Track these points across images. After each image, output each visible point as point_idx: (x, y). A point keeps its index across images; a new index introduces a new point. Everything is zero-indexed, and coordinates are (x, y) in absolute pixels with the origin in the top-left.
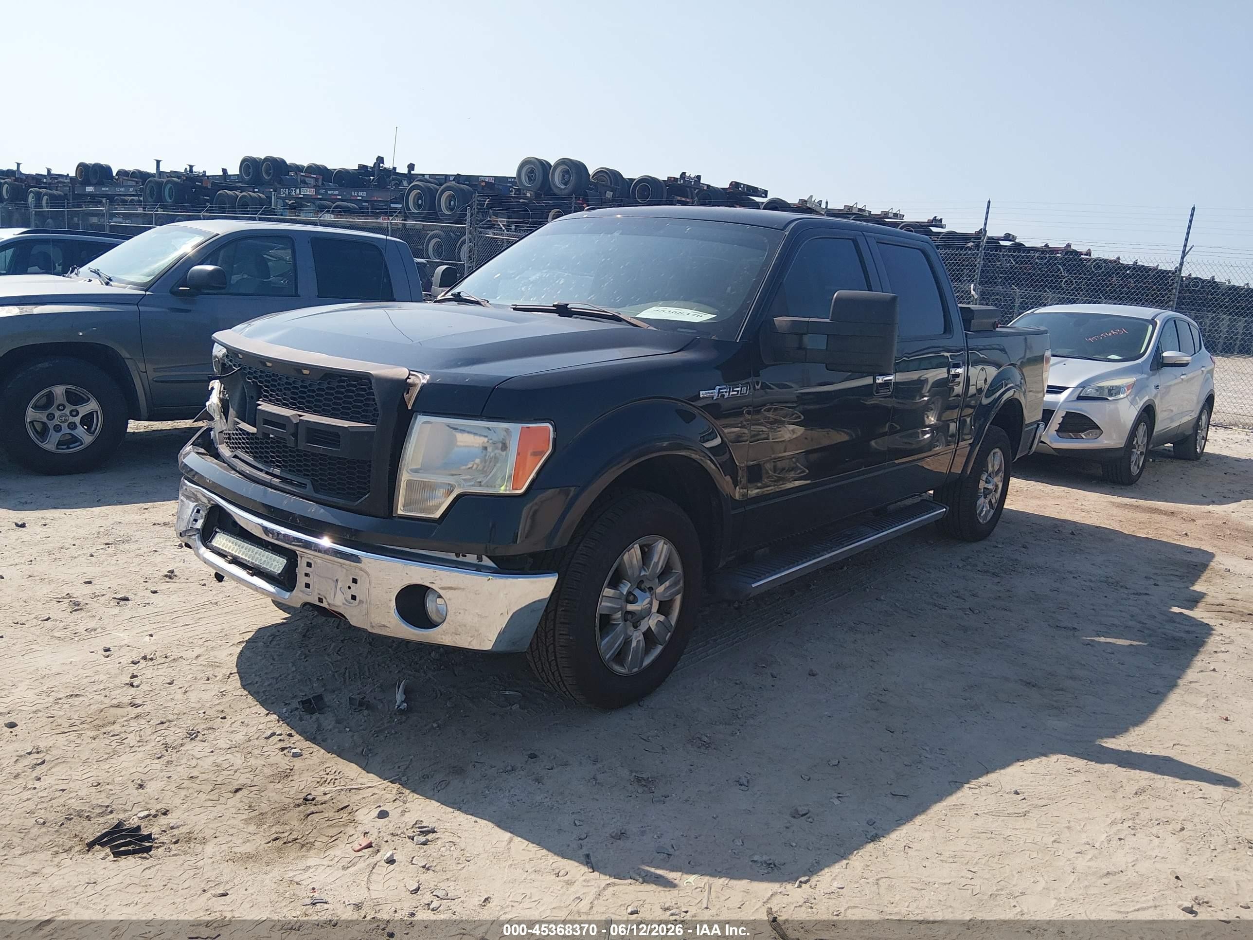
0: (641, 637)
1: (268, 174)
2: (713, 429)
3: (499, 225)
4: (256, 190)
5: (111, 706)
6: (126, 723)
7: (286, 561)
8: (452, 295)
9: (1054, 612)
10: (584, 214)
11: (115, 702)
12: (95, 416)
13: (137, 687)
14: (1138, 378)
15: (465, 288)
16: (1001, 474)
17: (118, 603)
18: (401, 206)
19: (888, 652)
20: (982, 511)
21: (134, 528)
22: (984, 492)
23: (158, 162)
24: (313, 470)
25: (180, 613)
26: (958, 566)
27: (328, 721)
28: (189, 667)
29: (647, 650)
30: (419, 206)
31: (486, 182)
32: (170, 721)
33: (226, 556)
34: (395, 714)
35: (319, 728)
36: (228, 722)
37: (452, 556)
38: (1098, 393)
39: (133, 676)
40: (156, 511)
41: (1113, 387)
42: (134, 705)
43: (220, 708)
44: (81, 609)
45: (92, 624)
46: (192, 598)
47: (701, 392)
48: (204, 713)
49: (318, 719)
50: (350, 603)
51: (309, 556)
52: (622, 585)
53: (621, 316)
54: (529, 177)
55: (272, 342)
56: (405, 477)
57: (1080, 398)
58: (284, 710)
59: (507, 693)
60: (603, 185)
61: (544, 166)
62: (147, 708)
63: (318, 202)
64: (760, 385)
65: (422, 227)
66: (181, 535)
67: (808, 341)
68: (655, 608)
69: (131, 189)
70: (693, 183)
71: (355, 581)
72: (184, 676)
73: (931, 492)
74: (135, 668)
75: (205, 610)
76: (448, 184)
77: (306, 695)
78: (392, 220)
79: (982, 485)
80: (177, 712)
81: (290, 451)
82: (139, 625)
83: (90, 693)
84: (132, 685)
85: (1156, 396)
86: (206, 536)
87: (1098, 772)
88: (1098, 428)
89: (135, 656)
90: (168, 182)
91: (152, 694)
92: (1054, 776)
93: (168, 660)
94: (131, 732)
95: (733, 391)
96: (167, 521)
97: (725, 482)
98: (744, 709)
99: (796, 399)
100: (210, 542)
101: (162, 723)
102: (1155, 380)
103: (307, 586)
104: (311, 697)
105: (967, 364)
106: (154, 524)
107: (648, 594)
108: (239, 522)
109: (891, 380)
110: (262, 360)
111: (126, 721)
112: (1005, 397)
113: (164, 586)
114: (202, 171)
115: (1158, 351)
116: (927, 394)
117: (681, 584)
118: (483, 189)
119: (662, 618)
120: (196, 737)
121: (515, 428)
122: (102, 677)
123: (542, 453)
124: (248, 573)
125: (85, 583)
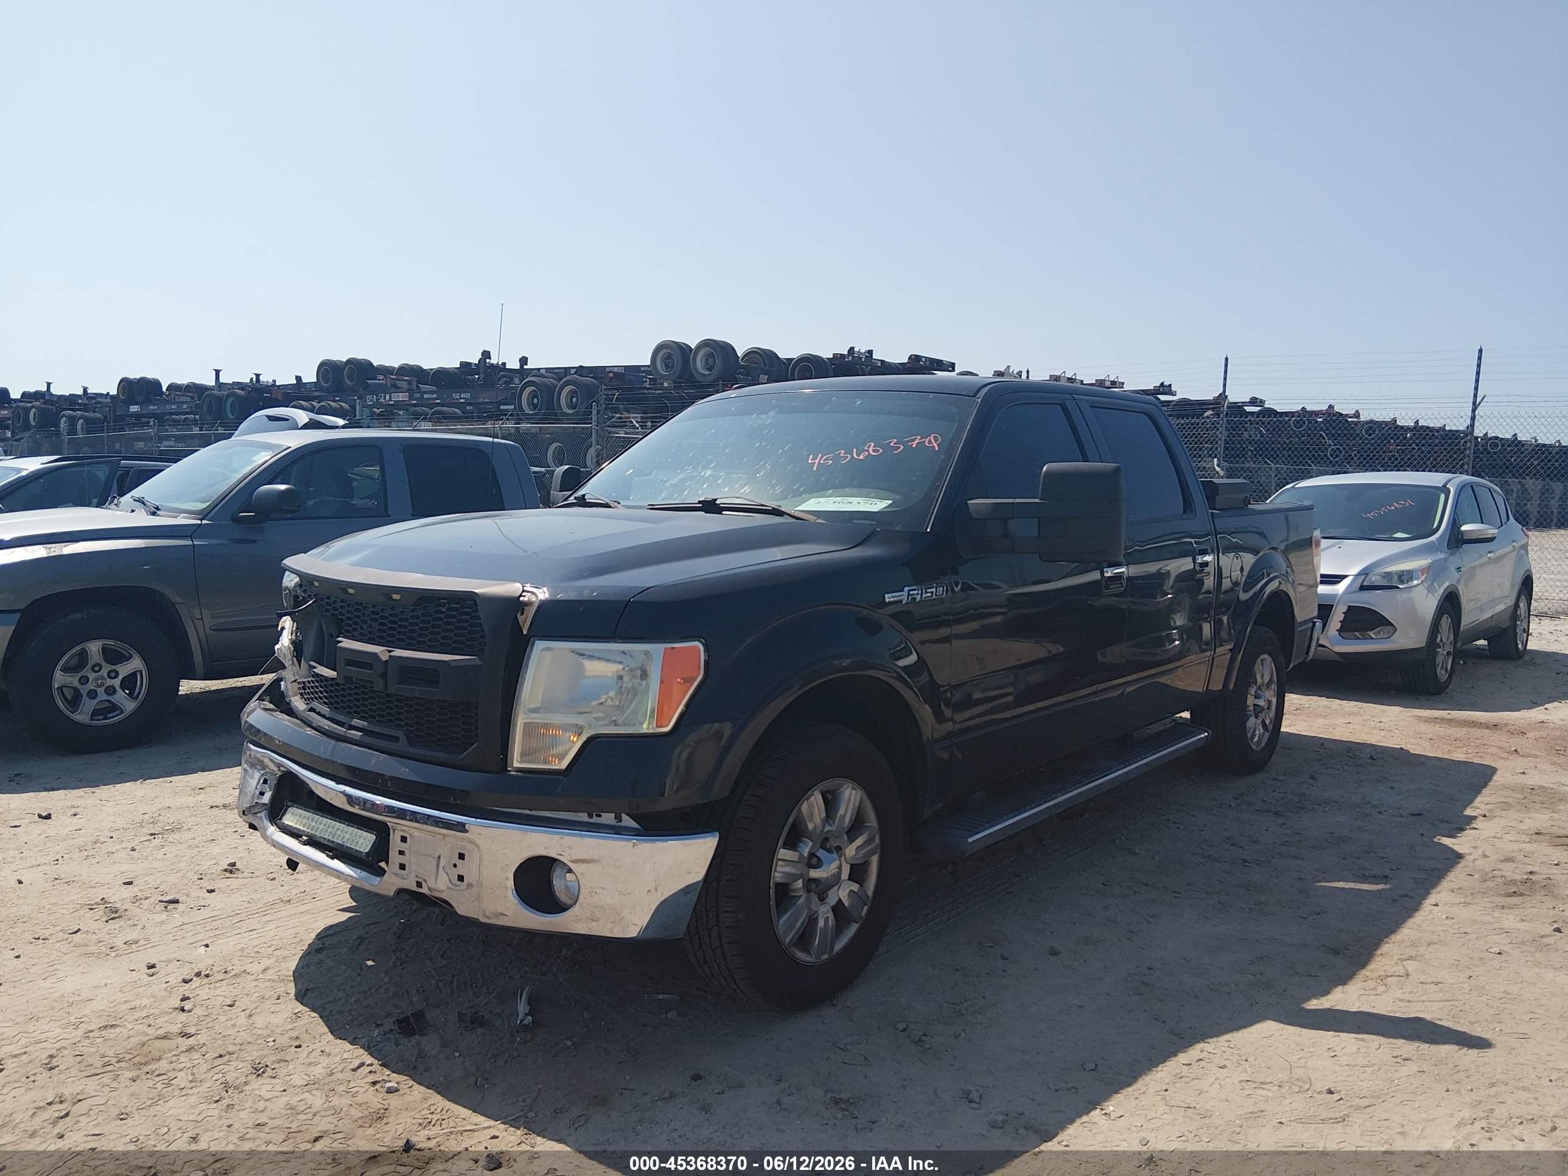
0: (831, 915)
1: (350, 378)
2: (906, 642)
3: (632, 422)
4: (337, 399)
5: (157, 1038)
6: (175, 1059)
7: (374, 837)
8: (575, 498)
9: (1358, 858)
10: (732, 393)
11: (161, 1032)
12: (139, 676)
13: (190, 1011)
14: (1434, 559)
15: (590, 489)
16: (1274, 686)
17: (166, 907)
18: (512, 407)
19: (1149, 919)
20: (1253, 736)
21: (187, 812)
22: (1254, 710)
23: (217, 372)
24: (406, 718)
25: (243, 916)
26: (1230, 806)
27: (430, 1043)
28: (255, 983)
29: (840, 928)
30: (535, 407)
31: (614, 373)
32: (230, 1054)
33: (301, 837)
34: (517, 1031)
35: (421, 1055)
36: (304, 1051)
37: (583, 817)
38: (1385, 581)
39: (184, 999)
40: (214, 791)
41: (1403, 572)
42: (186, 1035)
43: (294, 1034)
44: (120, 917)
45: (132, 935)
46: (258, 896)
47: (887, 596)
48: (274, 1041)
49: (418, 1044)
50: (456, 885)
51: (404, 828)
52: (801, 845)
53: (782, 509)
54: (665, 363)
55: (354, 564)
56: (520, 720)
57: (1363, 588)
58: (376, 1033)
59: (661, 997)
60: (754, 368)
61: (683, 349)
62: (202, 1038)
63: (412, 409)
64: (959, 587)
65: (538, 429)
66: (244, 813)
67: (1016, 527)
68: (845, 874)
69: (185, 406)
70: (863, 360)
71: (461, 856)
72: (248, 995)
73: (1186, 715)
74: (186, 988)
75: (275, 910)
76: (568, 378)
77: (403, 1013)
78: (502, 424)
79: (1251, 701)
80: (240, 1042)
81: (379, 696)
82: (192, 933)
83: (130, 1022)
84: (183, 1010)
85: (1458, 581)
86: (275, 813)
87: (1434, 1059)
88: (1392, 625)
89: (187, 972)
90: (228, 396)
91: (208, 1019)
92: (1376, 1068)
93: (228, 976)
94: (181, 1070)
95: (926, 592)
96: (227, 802)
97: (924, 712)
98: (969, 1003)
99: (1006, 603)
100: (281, 819)
101: (221, 1056)
102: (1455, 561)
103: (402, 867)
104: (409, 1014)
105: (1216, 550)
106: (212, 807)
107: (835, 855)
108: (316, 792)
109: (1123, 572)
110: (343, 586)
111: (175, 1055)
112: (1269, 589)
113: (222, 884)
114: (270, 381)
115: (1455, 524)
116: (1171, 591)
117: (877, 840)
118: (610, 381)
119: (855, 887)
120: (263, 1072)
121: (657, 650)
122: (145, 1002)
123: (693, 680)
124: (328, 856)
125: (124, 884)
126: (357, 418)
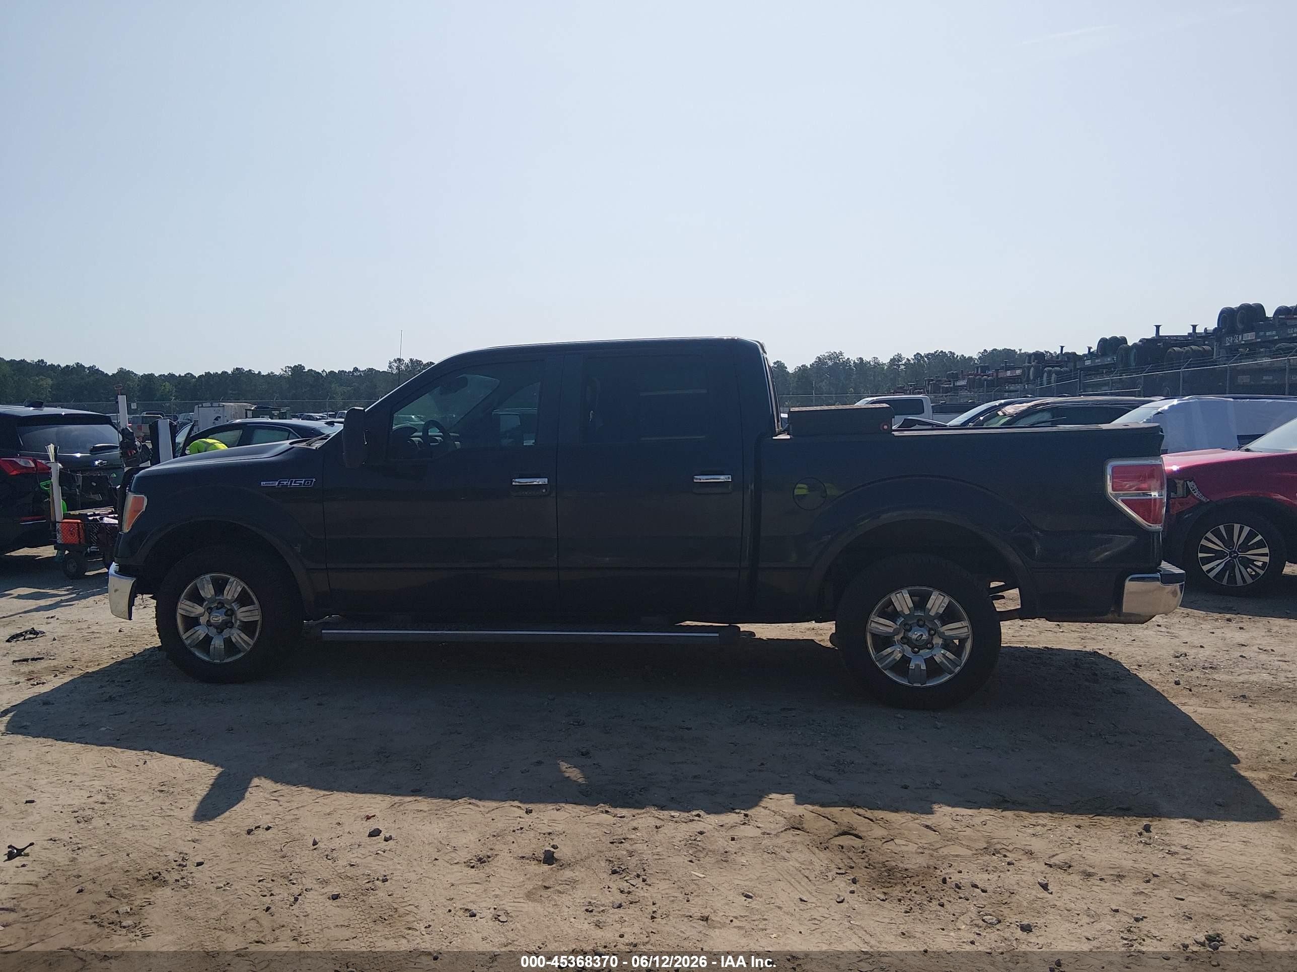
0: (222, 642)
29: (231, 651)
47: (262, 483)
95: (295, 483)
109: (547, 483)
119: (240, 633)
123: (139, 511)
126: (1214, 357)
